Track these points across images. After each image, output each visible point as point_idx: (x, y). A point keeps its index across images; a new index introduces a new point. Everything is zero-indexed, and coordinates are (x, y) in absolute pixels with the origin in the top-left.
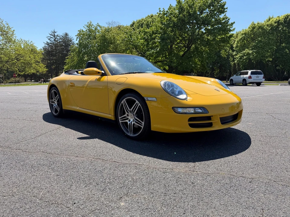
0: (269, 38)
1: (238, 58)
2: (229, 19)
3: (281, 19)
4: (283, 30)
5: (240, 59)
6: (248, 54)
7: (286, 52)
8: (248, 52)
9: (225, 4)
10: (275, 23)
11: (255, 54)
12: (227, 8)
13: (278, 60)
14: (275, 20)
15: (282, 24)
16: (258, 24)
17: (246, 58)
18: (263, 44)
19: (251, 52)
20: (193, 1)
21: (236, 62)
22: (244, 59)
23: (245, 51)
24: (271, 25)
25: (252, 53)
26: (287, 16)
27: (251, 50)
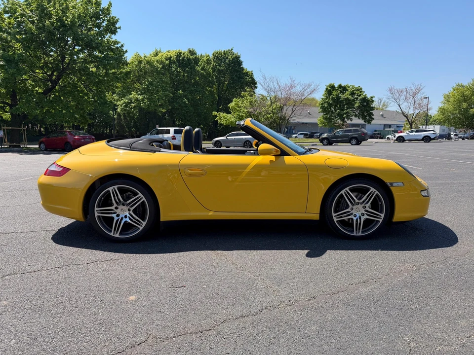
0: (162, 80)
1: (121, 105)
2: (122, 46)
3: (172, 55)
4: (177, 72)
5: (126, 106)
6: (137, 100)
7: (185, 102)
8: (137, 98)
9: (117, 21)
10: (166, 60)
11: (148, 101)
12: (119, 28)
13: (177, 113)
14: (165, 55)
15: (174, 62)
16: (145, 56)
17: (135, 107)
18: (156, 87)
19: (140, 97)
20: (66, 3)
21: (119, 110)
22: (131, 108)
23: (132, 95)
24: (162, 62)
25: (143, 100)
26: (179, 52)
27: (141, 95)
